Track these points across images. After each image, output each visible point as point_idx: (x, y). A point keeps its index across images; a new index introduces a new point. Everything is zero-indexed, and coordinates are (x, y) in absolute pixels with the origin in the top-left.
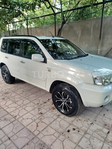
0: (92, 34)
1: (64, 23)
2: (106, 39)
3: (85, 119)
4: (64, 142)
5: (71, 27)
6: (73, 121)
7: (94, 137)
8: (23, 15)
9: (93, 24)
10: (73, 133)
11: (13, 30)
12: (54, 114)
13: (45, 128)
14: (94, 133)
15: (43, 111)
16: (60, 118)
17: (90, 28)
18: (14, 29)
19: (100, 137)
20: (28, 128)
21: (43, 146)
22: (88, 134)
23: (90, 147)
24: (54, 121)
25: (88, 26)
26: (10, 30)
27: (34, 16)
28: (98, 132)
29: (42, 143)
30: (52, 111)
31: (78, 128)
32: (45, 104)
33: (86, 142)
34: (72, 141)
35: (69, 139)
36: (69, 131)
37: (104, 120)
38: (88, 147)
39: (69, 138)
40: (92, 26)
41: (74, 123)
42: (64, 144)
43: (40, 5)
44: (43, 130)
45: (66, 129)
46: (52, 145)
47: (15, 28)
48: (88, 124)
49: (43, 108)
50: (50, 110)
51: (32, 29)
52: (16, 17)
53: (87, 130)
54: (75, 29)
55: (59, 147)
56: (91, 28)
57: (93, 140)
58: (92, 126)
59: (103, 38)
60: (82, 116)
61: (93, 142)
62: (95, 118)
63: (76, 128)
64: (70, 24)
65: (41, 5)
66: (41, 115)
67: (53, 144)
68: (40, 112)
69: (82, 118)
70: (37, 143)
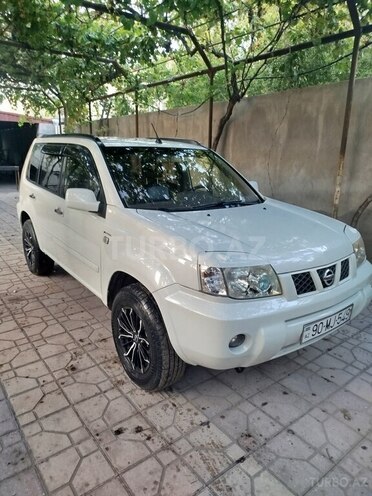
0: (320, 137)
1: (235, 98)
2: (364, 155)
3: (191, 407)
4: (84, 460)
5: (259, 112)
6: (152, 406)
7: (185, 464)
8: (125, 74)
9: (325, 101)
10: (130, 440)
11: (101, 121)
12: (109, 377)
13: (57, 412)
14: (193, 453)
15: (83, 362)
16: (120, 391)
17: (315, 114)
18: (105, 116)
19: (204, 466)
20: (12, 402)
21: (21, 457)
22: (173, 451)
23: (153, 489)
24: (96, 394)
25: (309, 108)
26: (94, 118)
27: (155, 78)
28: (207, 452)
29: (23, 449)
30: (109, 367)
31: (153, 429)
32: (101, 345)
33: (151, 473)
34: (109, 462)
35: (105, 455)
36: (118, 432)
37: (251, 420)
38: (145, 489)
39: (108, 453)
40: (323, 108)
41: (150, 411)
42: (82, 465)
43: (170, 43)
44: (47, 416)
45: (115, 425)
46: (47, 460)
47: (107, 114)
48: (192, 424)
49: (88, 355)
50: (104, 362)
51: (151, 118)
52: (109, 80)
53: (179, 439)
54: (269, 118)
55: (61, 470)
56: (317, 117)
57: (174, 472)
58: (200, 430)
59: (356, 151)
60: (190, 395)
61: (172, 476)
62: (228, 409)
63: (148, 427)
64: (255, 101)
65: (171, 46)
66: (71, 372)
67: (51, 460)
68: (73, 363)
69: (185, 401)
70: (10, 446)
